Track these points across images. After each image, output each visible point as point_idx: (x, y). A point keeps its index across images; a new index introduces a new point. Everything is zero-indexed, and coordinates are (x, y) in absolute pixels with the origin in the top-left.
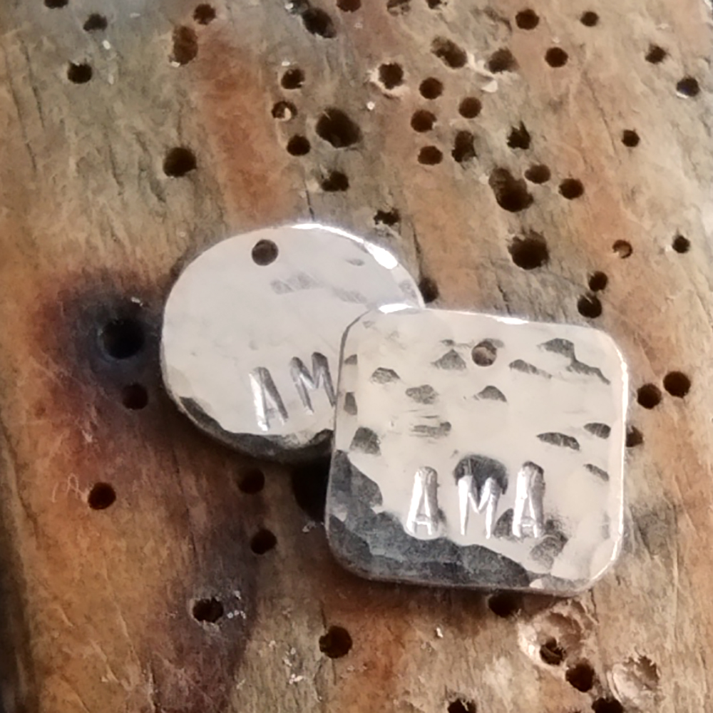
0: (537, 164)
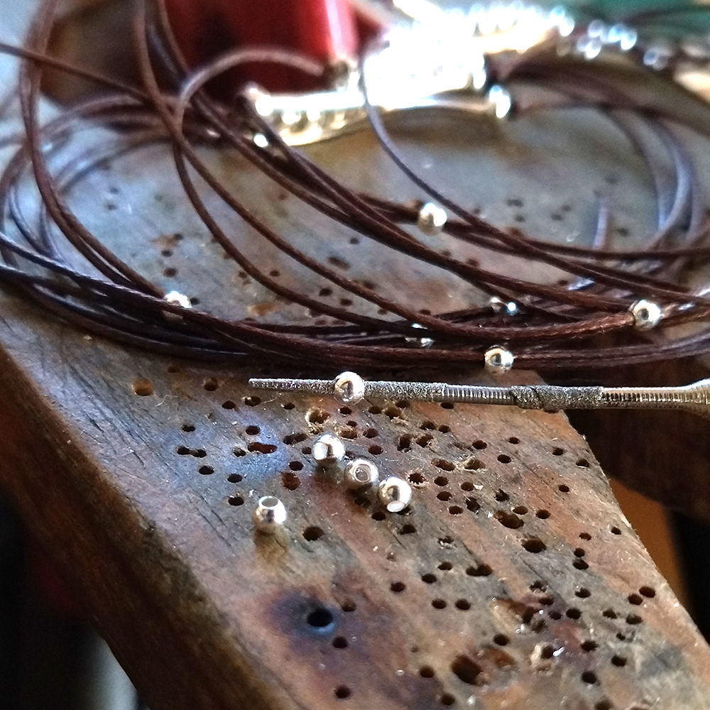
0: (519, 506)
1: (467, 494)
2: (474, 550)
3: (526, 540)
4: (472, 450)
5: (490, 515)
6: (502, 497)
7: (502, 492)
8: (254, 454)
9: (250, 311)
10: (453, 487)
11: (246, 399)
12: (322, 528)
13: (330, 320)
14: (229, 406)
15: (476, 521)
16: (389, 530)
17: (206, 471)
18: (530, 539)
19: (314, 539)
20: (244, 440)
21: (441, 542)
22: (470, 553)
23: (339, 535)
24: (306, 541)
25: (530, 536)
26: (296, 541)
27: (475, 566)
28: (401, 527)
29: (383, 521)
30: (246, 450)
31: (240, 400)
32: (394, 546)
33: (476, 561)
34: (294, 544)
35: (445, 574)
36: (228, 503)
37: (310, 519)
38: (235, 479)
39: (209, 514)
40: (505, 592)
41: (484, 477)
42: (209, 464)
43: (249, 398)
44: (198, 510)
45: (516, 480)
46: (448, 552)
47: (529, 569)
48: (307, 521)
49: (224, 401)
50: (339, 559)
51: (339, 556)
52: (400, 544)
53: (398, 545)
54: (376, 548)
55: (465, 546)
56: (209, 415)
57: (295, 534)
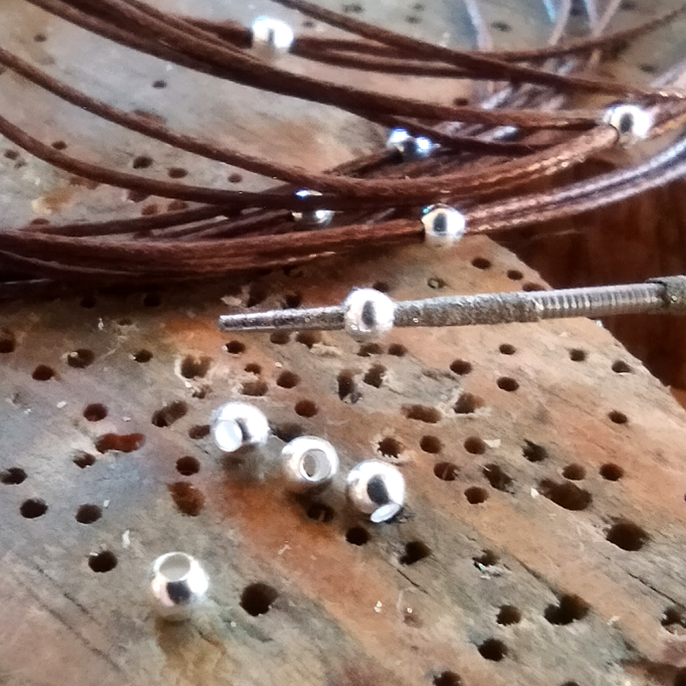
0: (567, 465)
1: (480, 461)
2: (541, 569)
3: (609, 527)
4: (453, 378)
5: (534, 493)
6: (534, 453)
7: (530, 444)
8: (108, 457)
9: (37, 208)
10: (453, 451)
11: (69, 356)
12: (271, 584)
13: (163, 204)
14: (43, 374)
15: (517, 508)
16: (386, 560)
17: (33, 509)
18: (614, 524)
19: (264, 610)
20: (85, 432)
21: (480, 565)
22: (537, 576)
23: (305, 592)
24: (251, 619)
25: (613, 518)
26: (233, 624)
27: (556, 602)
28: (402, 549)
29: (370, 544)
30: (94, 452)
31: (60, 361)
32: (408, 594)
33: (554, 592)
34: (232, 630)
35: (516, 633)
36: (90, 570)
37: (245, 570)
38: (88, 515)
39: (60, 602)
40: (629, 647)
41: (491, 422)
42: (35, 495)
43: (74, 354)
44: (37, 598)
45: (542, 418)
46: (500, 582)
47: (643, 587)
48: (242, 575)
49: (33, 369)
50: (323, 645)
51: (320, 638)
52: (416, 585)
53: (413, 589)
54: (379, 604)
55: (522, 564)
56: (13, 397)
57: (228, 608)
